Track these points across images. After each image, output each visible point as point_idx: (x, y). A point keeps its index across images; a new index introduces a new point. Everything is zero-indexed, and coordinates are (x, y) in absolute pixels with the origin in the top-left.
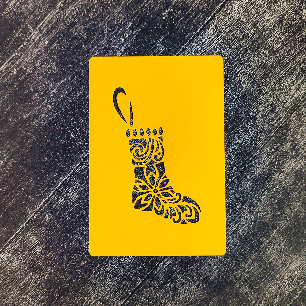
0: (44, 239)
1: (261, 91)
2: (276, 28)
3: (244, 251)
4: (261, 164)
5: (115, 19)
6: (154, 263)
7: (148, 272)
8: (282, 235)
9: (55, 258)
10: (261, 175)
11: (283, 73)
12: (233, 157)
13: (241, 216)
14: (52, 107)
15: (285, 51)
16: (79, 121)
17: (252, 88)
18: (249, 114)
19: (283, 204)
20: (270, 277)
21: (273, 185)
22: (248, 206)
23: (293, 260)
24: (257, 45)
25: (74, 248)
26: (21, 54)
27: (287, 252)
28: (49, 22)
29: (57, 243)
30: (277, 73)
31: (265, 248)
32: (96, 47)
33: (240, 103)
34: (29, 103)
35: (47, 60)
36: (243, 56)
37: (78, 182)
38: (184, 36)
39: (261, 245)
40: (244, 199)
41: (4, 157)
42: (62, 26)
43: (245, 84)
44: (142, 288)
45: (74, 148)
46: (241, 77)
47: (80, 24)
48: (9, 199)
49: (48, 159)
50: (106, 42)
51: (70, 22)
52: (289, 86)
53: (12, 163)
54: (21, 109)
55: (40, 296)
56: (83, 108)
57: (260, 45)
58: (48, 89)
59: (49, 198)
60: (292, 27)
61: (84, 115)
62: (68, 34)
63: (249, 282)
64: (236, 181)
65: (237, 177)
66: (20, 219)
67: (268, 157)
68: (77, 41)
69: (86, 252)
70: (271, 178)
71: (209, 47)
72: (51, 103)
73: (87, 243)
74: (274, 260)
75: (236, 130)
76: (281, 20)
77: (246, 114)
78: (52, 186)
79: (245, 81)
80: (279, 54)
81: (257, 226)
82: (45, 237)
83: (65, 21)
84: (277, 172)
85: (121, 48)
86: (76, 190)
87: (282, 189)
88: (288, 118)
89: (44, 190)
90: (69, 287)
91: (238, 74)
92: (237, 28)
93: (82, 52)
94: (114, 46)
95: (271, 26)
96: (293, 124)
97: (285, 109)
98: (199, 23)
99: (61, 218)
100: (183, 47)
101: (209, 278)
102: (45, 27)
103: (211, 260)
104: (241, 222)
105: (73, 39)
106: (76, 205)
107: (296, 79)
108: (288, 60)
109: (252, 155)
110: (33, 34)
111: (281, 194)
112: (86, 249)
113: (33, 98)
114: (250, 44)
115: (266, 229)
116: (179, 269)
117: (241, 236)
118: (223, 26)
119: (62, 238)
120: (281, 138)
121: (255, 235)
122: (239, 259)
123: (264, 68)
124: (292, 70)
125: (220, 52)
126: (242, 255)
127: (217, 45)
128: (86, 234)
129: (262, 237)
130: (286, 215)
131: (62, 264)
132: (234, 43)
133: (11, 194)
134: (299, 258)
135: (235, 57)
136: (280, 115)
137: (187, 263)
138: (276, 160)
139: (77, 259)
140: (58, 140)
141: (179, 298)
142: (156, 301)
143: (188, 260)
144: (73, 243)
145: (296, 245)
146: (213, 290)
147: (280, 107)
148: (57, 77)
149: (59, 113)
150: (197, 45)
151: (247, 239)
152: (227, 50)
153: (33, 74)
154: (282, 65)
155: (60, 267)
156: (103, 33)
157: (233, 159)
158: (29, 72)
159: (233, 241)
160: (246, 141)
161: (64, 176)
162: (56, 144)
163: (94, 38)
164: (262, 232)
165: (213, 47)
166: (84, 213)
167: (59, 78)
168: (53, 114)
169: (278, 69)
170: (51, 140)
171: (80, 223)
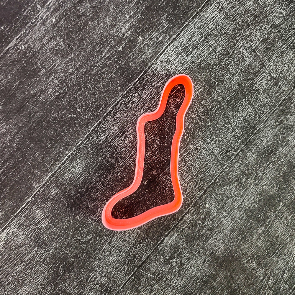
0: (49, 214)
1: (264, 65)
2: (277, 4)
3: (250, 225)
4: (266, 137)
6: (159, 238)
7: (153, 247)
8: (289, 209)
9: (60, 233)
10: (265, 148)
11: (285, 47)
12: (238, 130)
13: (247, 189)
14: (59, 82)
15: (286, 25)
16: (85, 95)
17: (254, 62)
18: (252, 87)
19: (289, 177)
20: (278, 252)
21: (278, 158)
22: (254, 179)
24: (258, 20)
26: (30, 32)
29: (62, 218)
31: (271, 221)
32: (102, 23)
33: (243, 77)
34: (37, 78)
35: (54, 37)
36: (246, 31)
37: (83, 156)
38: (188, 12)
39: (267, 219)
40: (249, 172)
41: (11, 132)
42: (69, 4)
43: (247, 58)
44: (148, 263)
45: (80, 123)
46: (243, 52)
48: (16, 173)
49: (54, 133)
50: (112, 19)
52: (292, 60)
53: (19, 138)
54: (28, 84)
55: (45, 271)
56: (89, 83)
57: (261, 20)
58: (55, 65)
59: (55, 172)
61: (90, 90)
62: (74, 12)
63: (257, 257)
64: (240, 154)
65: (242, 150)
66: (26, 192)
67: (272, 130)
68: (84, 19)
69: (92, 226)
70: (276, 151)
71: (211, 23)
72: (58, 78)
73: (92, 218)
74: (281, 234)
75: (239, 104)
77: (249, 87)
78: (58, 160)
79: (247, 55)
80: (281, 29)
81: (263, 200)
82: (50, 211)
84: (282, 145)
85: (126, 25)
86: (82, 164)
87: (287, 162)
88: (291, 91)
89: (50, 164)
90: (74, 262)
91: (240, 48)
92: (238, 4)
93: (89, 29)
94: (119, 23)
95: (272, 2)
97: (288, 83)
99: (66, 192)
100: (186, 23)
101: (215, 253)
102: (52, 6)
103: (217, 235)
104: (247, 196)
105: (80, 16)
106: (81, 179)
108: (290, 35)
109: (256, 128)
110: (41, 12)
111: (286, 167)
112: (91, 223)
113: (40, 74)
114: (252, 19)
115: (272, 203)
116: (185, 243)
117: (247, 209)
118: (225, 2)
119: (68, 212)
120: (284, 111)
121: (261, 209)
122: (245, 233)
123: (267, 42)
125: (223, 28)
126: (248, 229)
127: (219, 21)
128: (91, 208)
129: (269, 210)
130: (292, 189)
131: (67, 238)
132: (236, 18)
133: (18, 168)
135: (238, 32)
136: (283, 88)
137: (193, 238)
138: (281, 132)
139: (82, 233)
140: (64, 114)
141: (185, 273)
142: (162, 277)
143: (194, 234)
144: (79, 218)
146: (219, 265)
147: (283, 80)
148: (64, 53)
149: (66, 88)
150: (200, 21)
151: (252, 213)
152: (229, 25)
153: (41, 50)
154: (284, 40)
155: (65, 241)
156: (108, 10)
157: (238, 132)
158: (37, 49)
159: (238, 215)
160: (249, 115)
161: (70, 149)
162: (63, 119)
163: (100, 15)
164: (268, 206)
165: (215, 23)
166: (90, 187)
167: (66, 54)
168: (60, 89)
169: (280, 44)
170: (58, 115)
171: (85, 197)
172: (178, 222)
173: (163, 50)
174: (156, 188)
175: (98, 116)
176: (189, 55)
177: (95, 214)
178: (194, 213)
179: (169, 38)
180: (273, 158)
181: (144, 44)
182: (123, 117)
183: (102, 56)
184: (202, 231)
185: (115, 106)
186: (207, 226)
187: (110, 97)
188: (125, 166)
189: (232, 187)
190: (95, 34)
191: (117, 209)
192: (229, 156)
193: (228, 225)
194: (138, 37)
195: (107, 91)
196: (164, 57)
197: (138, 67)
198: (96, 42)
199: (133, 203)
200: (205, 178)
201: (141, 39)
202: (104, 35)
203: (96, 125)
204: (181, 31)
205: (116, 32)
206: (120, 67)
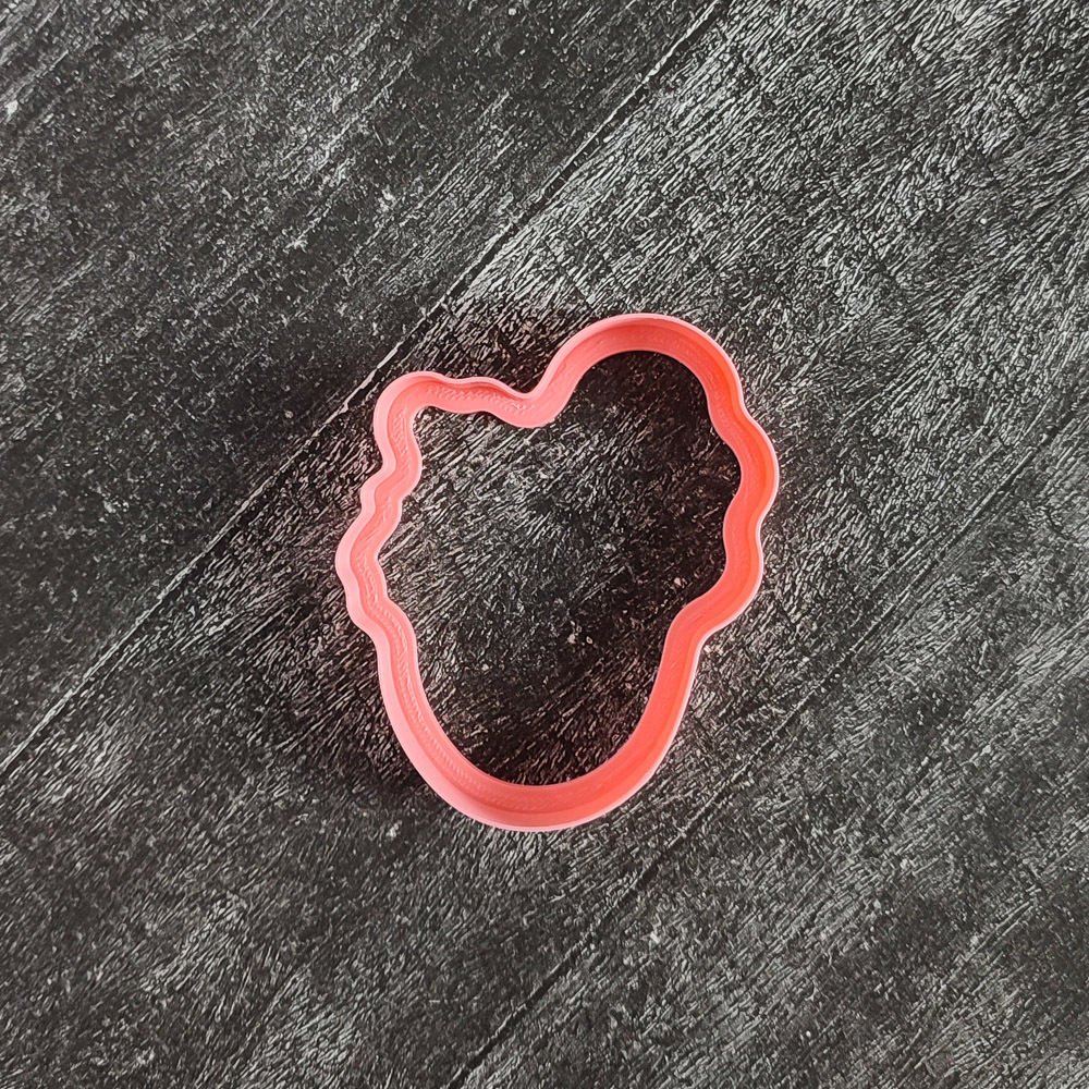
1: (923, 332)
2: (991, 62)
3: (838, 1024)
4: (919, 647)
5: (306, 13)
6: (445, 1069)
8: (1006, 962)
9: (18, 1036)
10: (915, 694)
11: (1021, 254)
12: (799, 615)
13: (829, 871)
14: (26, 383)
15: (1029, 157)
16: (140, 443)
17: (882, 316)
18: (868, 430)
19: (1013, 826)
21: (968, 741)
22: (859, 830)
23: (1054, 1072)
24: (908, 130)
25: (102, 993)
27: (1026, 1036)
28: (25, 21)
29: (30, 971)
30: (992, 253)
31: (929, 1013)
32: (221, 127)
33: (831, 383)
35: (12, 180)
36: (849, 180)
37: (126, 707)
38: (597, 90)
39: (913, 1002)
40: (840, 799)
42: (80, 39)
43: (852, 300)
45: (116, 562)
46: (834, 271)
47: (157, 31)
49: (3, 606)
50: (266, 110)
51: (112, 19)
52: (1046, 310)
56: (157, 391)
57: (922, 131)
58: (12, 307)
59: (5, 775)
60: (1061, 58)
61: (163, 421)
62: (103, 72)
64: (806, 719)
65: (812, 702)
67: (948, 619)
68: (143, 103)
69: (155, 1012)
70: (962, 709)
71: (700, 141)
72: (22, 363)
73: (157, 976)
74: (970, 1070)
75: (809, 498)
76: (1015, 27)
77: (856, 429)
78: (18, 723)
79: (852, 287)
80: (1006, 172)
81: (895, 920)
83: (94, 16)
84: (989, 686)
85: (326, 138)
86: (120, 744)
87: (1008, 758)
88: (1039, 450)
91: (822, 254)
92: (822, 57)
93: (163, 149)
94: (298, 128)
95: (973, 52)
96: (1060, 477)
97: (1025, 412)
98: (660, 35)
99: (50, 860)
100: (591, 136)
103: (692, 1063)
104: (827, 900)
105: (125, 93)
106: (115, 807)
107: (1075, 283)
108: (1043, 200)
109: (880, 607)
111: (1004, 779)
112: (154, 998)
114: (881, 125)
115: (934, 933)
117: (827, 959)
118: (762, 48)
119: (55, 949)
120: (1005, 536)
121: (884, 957)
122: (816, 1061)
123: (939, 232)
124: (1060, 241)
125: (749, 161)
126: (828, 1044)
127: (734, 130)
128: (155, 934)
129: (919, 965)
130: (1023, 874)
131: (49, 1061)
132: (808, 122)
134: (1079, 1065)
135: (814, 183)
136: (1005, 434)
137: (590, 1074)
138: (985, 630)
139: (114, 1040)
140: (48, 524)
143: (592, 1060)
144: (101, 974)
145: (1066, 1008)
147: (1005, 401)
148: (55, 254)
149: (55, 411)
150: (651, 132)
151: (850, 975)
152: (778, 151)
154: (1016, 222)
155: (40, 1073)
156: (252, 70)
157: (798, 622)
159: (788, 981)
160: (852, 547)
161: (69, 679)
162: (40, 544)
163: (214, 91)
164: (915, 944)
165: (718, 139)
166: (151, 843)
167: (62, 259)
168: (30, 411)
169: (997, 239)
170: (19, 525)
171: (130, 886)
172: (529, 1004)
173: (484, 253)
174: (437, 857)
175: (192, 534)
176: (597, 277)
177: (169, 961)
178: (598, 969)
179: (515, 201)
180: (946, 741)
181: (403, 224)
182: (303, 543)
183: (220, 271)
184: (627, 1048)
185: (270, 492)
186: (651, 1027)
187: (247, 454)
188: (304, 757)
189: (764, 859)
190: (190, 173)
191: (268, 942)
192: (755, 724)
193: (742, 1024)
194: (379, 190)
195: (235, 428)
196: (489, 281)
197: (375, 325)
198: (191, 209)
199: (336, 919)
200: (652, 818)
201: (389, 203)
202: (232, 180)
203: (183, 573)
204: (567, 173)
205: (280, 170)
206: (295, 323)
